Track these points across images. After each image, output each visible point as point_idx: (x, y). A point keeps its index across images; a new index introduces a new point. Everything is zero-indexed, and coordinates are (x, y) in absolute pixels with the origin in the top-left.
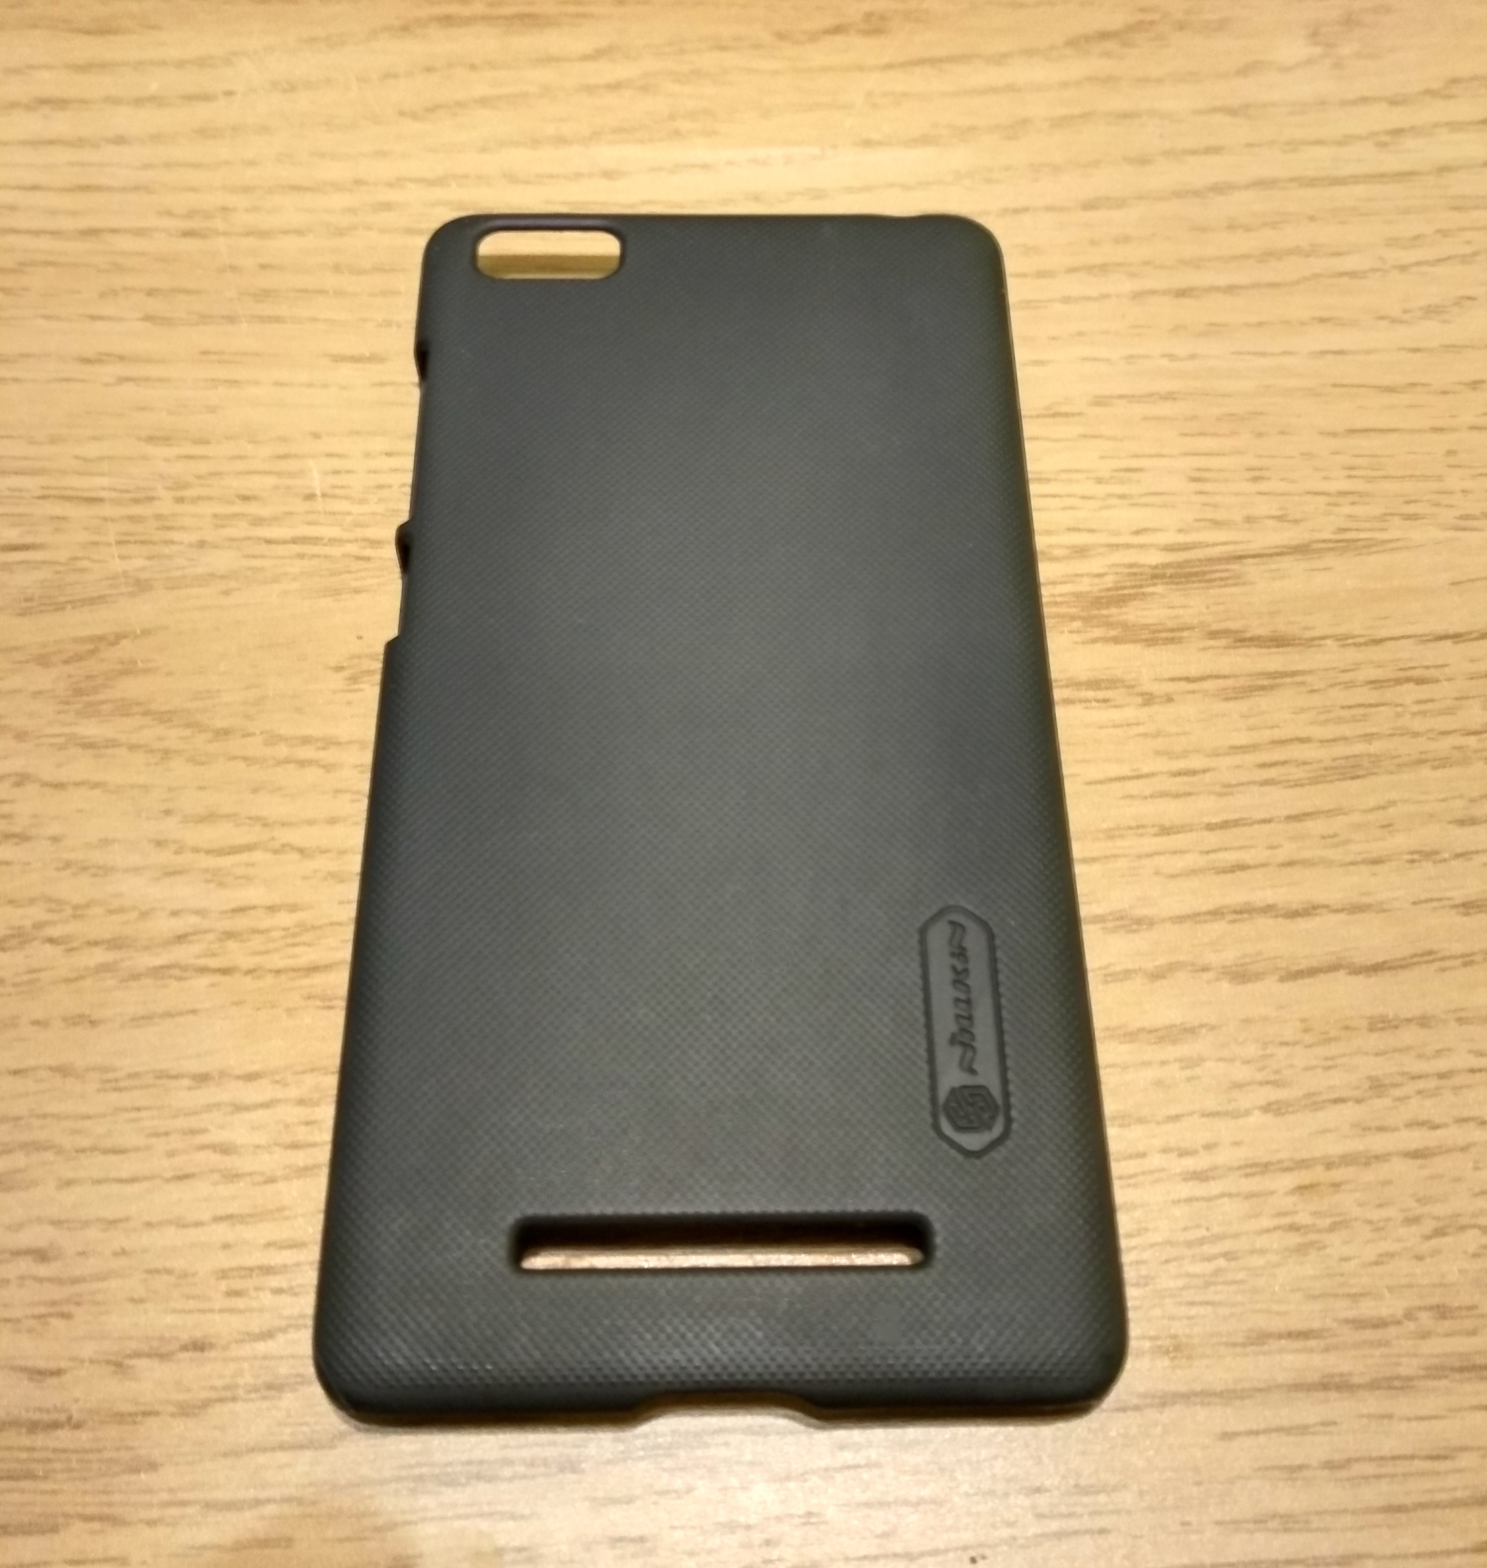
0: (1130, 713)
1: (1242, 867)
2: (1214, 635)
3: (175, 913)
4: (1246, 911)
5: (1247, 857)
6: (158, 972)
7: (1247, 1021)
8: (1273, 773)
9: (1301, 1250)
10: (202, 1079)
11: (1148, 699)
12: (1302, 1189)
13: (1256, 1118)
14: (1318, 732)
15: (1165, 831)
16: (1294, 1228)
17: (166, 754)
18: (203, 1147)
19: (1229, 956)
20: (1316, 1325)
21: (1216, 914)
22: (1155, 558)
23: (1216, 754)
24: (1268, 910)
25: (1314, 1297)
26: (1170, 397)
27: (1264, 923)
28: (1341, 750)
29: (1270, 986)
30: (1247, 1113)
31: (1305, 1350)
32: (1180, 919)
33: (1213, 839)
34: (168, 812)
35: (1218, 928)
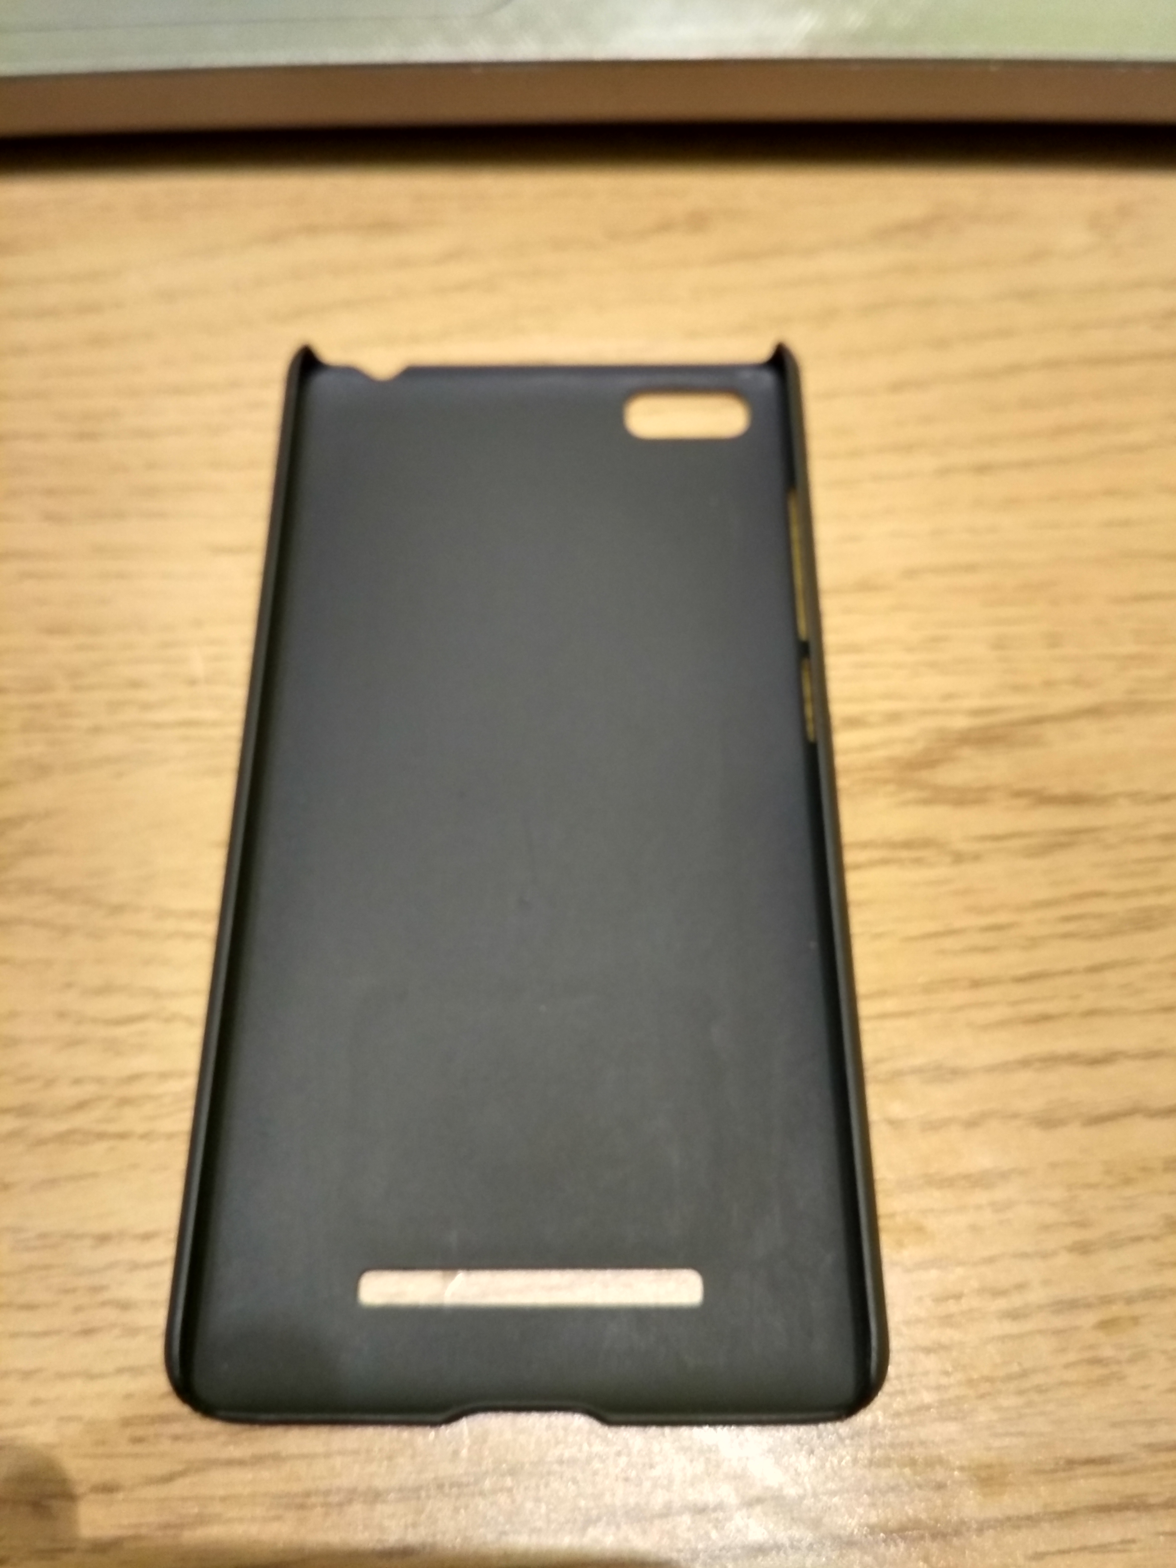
0: (943, 871)
1: (1046, 1018)
2: (1018, 794)
3: (77, 1081)
4: (1051, 1061)
5: (1051, 1007)
6: (62, 1138)
7: (1054, 1166)
8: (1071, 927)
9: (1103, 1382)
10: (103, 1239)
11: (959, 858)
12: (1105, 1325)
13: (1063, 1259)
14: (1114, 886)
15: (976, 984)
16: (1096, 1361)
17: (66, 930)
18: (104, 1304)
19: (1035, 1104)
20: (1116, 1450)
21: (1025, 1063)
22: (961, 723)
23: (1020, 909)
24: (1073, 1059)
25: (1115, 1425)
26: (971, 568)
27: (1068, 1072)
28: (1134, 903)
29: (1075, 1133)
30: (1054, 1253)
31: (1106, 1474)
32: (991, 1069)
33: (1020, 991)
34: (69, 986)
35: (1024, 1077)
